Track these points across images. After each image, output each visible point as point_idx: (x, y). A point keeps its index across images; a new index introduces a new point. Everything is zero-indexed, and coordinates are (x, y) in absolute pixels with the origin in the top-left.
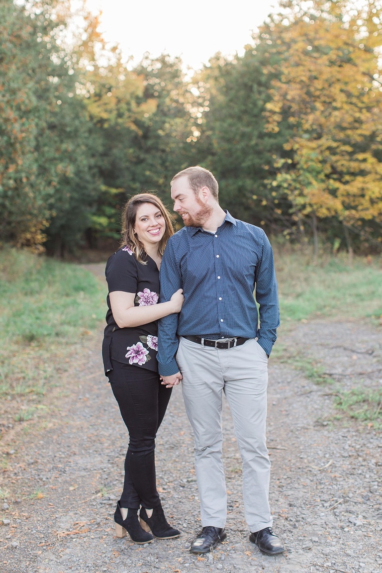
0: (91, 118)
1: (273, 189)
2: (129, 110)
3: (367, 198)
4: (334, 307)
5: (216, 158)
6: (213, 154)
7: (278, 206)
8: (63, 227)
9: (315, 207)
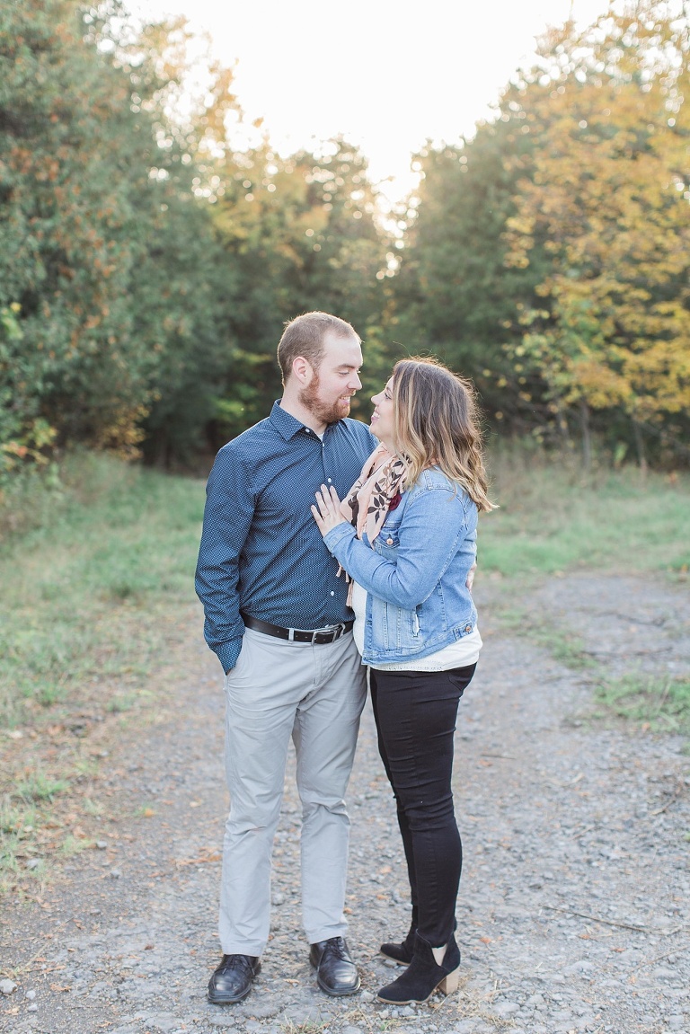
0: (219, 236)
1: (517, 360)
2: (282, 224)
3: (673, 376)
4: (608, 553)
5: (425, 307)
6: (420, 300)
7: (526, 388)
8: (169, 418)
9: (586, 391)
